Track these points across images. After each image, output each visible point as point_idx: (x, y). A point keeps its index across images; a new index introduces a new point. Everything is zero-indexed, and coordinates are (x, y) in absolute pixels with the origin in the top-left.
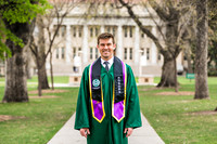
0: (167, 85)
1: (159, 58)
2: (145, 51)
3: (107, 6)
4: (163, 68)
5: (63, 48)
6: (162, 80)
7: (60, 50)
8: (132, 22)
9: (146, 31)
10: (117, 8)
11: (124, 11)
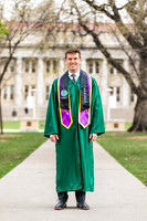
0: (140, 130)
1: (132, 100)
2: (115, 90)
3: (69, 33)
4: (136, 109)
5: (12, 86)
6: (135, 123)
7: (9, 89)
8: (99, 55)
9: (116, 65)
10: (81, 36)
11: (89, 41)
